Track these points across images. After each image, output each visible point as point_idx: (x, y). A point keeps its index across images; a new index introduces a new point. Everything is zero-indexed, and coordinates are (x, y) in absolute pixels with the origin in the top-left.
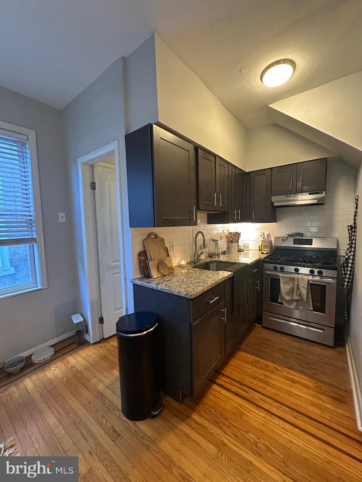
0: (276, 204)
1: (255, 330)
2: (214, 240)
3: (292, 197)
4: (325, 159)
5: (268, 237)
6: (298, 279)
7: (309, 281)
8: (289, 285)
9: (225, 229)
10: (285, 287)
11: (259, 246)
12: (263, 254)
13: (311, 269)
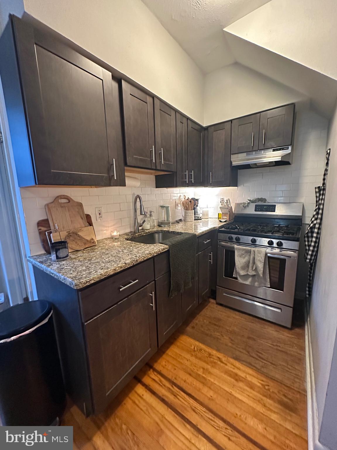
0: (234, 164)
1: (208, 306)
2: (162, 207)
3: (253, 155)
4: (293, 104)
5: (227, 203)
6: (254, 251)
7: (266, 254)
8: (244, 258)
9: (182, 194)
10: (240, 260)
11: (218, 214)
12: (221, 223)
13: (269, 239)
